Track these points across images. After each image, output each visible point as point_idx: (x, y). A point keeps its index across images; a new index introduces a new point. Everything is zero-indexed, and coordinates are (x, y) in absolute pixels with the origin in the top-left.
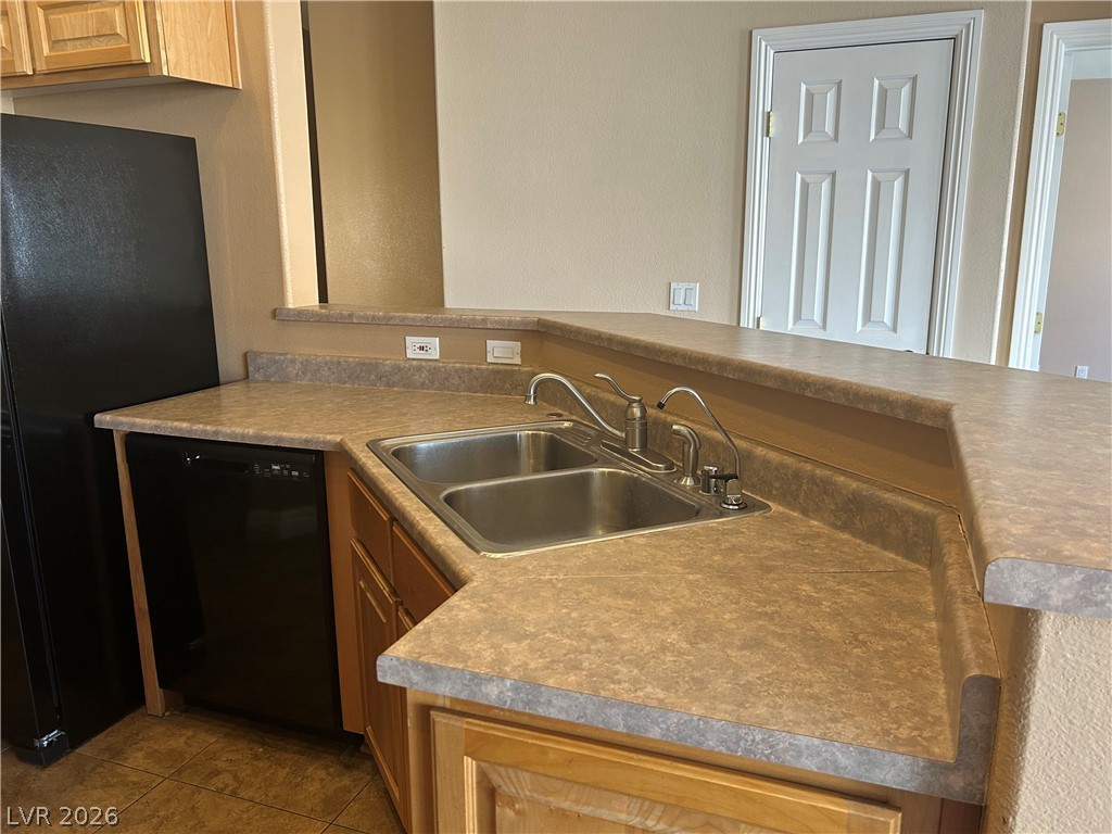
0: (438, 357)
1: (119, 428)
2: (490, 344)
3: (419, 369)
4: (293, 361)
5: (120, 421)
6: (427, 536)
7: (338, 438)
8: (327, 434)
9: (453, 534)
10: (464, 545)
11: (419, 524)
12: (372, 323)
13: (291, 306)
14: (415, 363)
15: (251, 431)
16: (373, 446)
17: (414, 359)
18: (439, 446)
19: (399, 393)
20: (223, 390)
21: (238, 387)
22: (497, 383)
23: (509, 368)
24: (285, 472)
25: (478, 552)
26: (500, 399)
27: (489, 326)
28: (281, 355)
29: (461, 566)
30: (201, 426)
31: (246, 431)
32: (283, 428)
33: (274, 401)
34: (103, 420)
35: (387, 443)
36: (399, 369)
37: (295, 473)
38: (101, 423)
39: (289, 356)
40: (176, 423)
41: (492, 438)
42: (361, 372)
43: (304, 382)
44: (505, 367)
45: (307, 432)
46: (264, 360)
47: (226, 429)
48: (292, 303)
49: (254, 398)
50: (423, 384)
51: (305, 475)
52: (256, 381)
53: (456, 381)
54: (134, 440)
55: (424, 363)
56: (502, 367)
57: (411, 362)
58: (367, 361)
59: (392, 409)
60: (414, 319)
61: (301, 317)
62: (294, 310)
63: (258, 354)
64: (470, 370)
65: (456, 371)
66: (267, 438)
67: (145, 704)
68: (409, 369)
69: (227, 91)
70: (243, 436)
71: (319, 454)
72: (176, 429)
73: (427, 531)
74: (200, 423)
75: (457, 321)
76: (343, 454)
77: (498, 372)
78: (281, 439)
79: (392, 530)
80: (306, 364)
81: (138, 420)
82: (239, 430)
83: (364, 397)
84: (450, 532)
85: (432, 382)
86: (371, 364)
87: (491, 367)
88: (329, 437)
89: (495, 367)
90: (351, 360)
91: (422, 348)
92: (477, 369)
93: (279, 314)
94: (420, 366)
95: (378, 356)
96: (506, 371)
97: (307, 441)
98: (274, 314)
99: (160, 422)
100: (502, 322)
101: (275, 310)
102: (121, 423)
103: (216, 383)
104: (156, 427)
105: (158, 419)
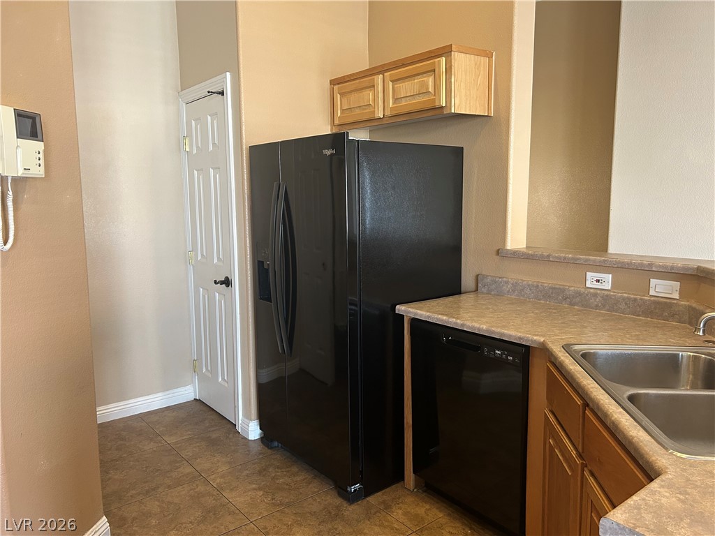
0: (610, 288)
1: (409, 315)
2: (653, 282)
3: (595, 295)
4: (507, 283)
5: (409, 311)
6: (621, 426)
7: (542, 340)
8: (534, 335)
9: (642, 429)
10: (653, 440)
11: (613, 416)
12: (563, 262)
13: (509, 248)
14: (592, 290)
15: (485, 327)
16: (567, 348)
17: (591, 288)
18: (615, 354)
19: (579, 311)
20: (463, 297)
21: (472, 296)
22: (657, 311)
23: (668, 301)
24: (504, 356)
25: (666, 449)
26: (659, 323)
27: (654, 269)
28: (500, 278)
29: (654, 458)
30: (454, 320)
31: (482, 326)
32: (504, 327)
33: (495, 308)
34: (400, 309)
35: (577, 347)
36: (580, 294)
37: (510, 358)
38: (399, 310)
39: (504, 279)
40: (439, 316)
41: (657, 354)
42: (552, 293)
43: (513, 297)
44: (665, 300)
45: (520, 332)
46: (488, 280)
47: (468, 323)
48: (510, 245)
49: (484, 304)
50: (597, 306)
51: (517, 360)
52: (482, 293)
53: (622, 306)
54: (415, 322)
55: (599, 292)
56: (662, 300)
57: (588, 290)
58: (557, 286)
59: (575, 322)
60: (594, 261)
61: (516, 255)
62: (511, 250)
63: (486, 276)
64: (635, 300)
65: (624, 299)
66: (493, 332)
67: (404, 480)
68: (587, 295)
69: (484, 118)
70: (479, 329)
71: (527, 347)
72: (439, 319)
73: (620, 423)
74: (454, 318)
75: (628, 264)
76: (544, 350)
77: (658, 303)
78: (503, 334)
79: (584, 413)
80: (515, 285)
81: (419, 311)
82: (476, 325)
83: (554, 311)
84: (639, 427)
85: (604, 306)
86: (560, 288)
87: (652, 299)
88: (535, 338)
89: (656, 299)
90: (546, 285)
91: (598, 281)
92: (641, 299)
93: (500, 252)
94: (595, 293)
95: (565, 284)
96: (666, 303)
97: (520, 338)
98: (498, 252)
99: (430, 314)
100: (666, 267)
101: (499, 250)
102: (409, 312)
103: (460, 293)
104: (429, 317)
105: (430, 312)
